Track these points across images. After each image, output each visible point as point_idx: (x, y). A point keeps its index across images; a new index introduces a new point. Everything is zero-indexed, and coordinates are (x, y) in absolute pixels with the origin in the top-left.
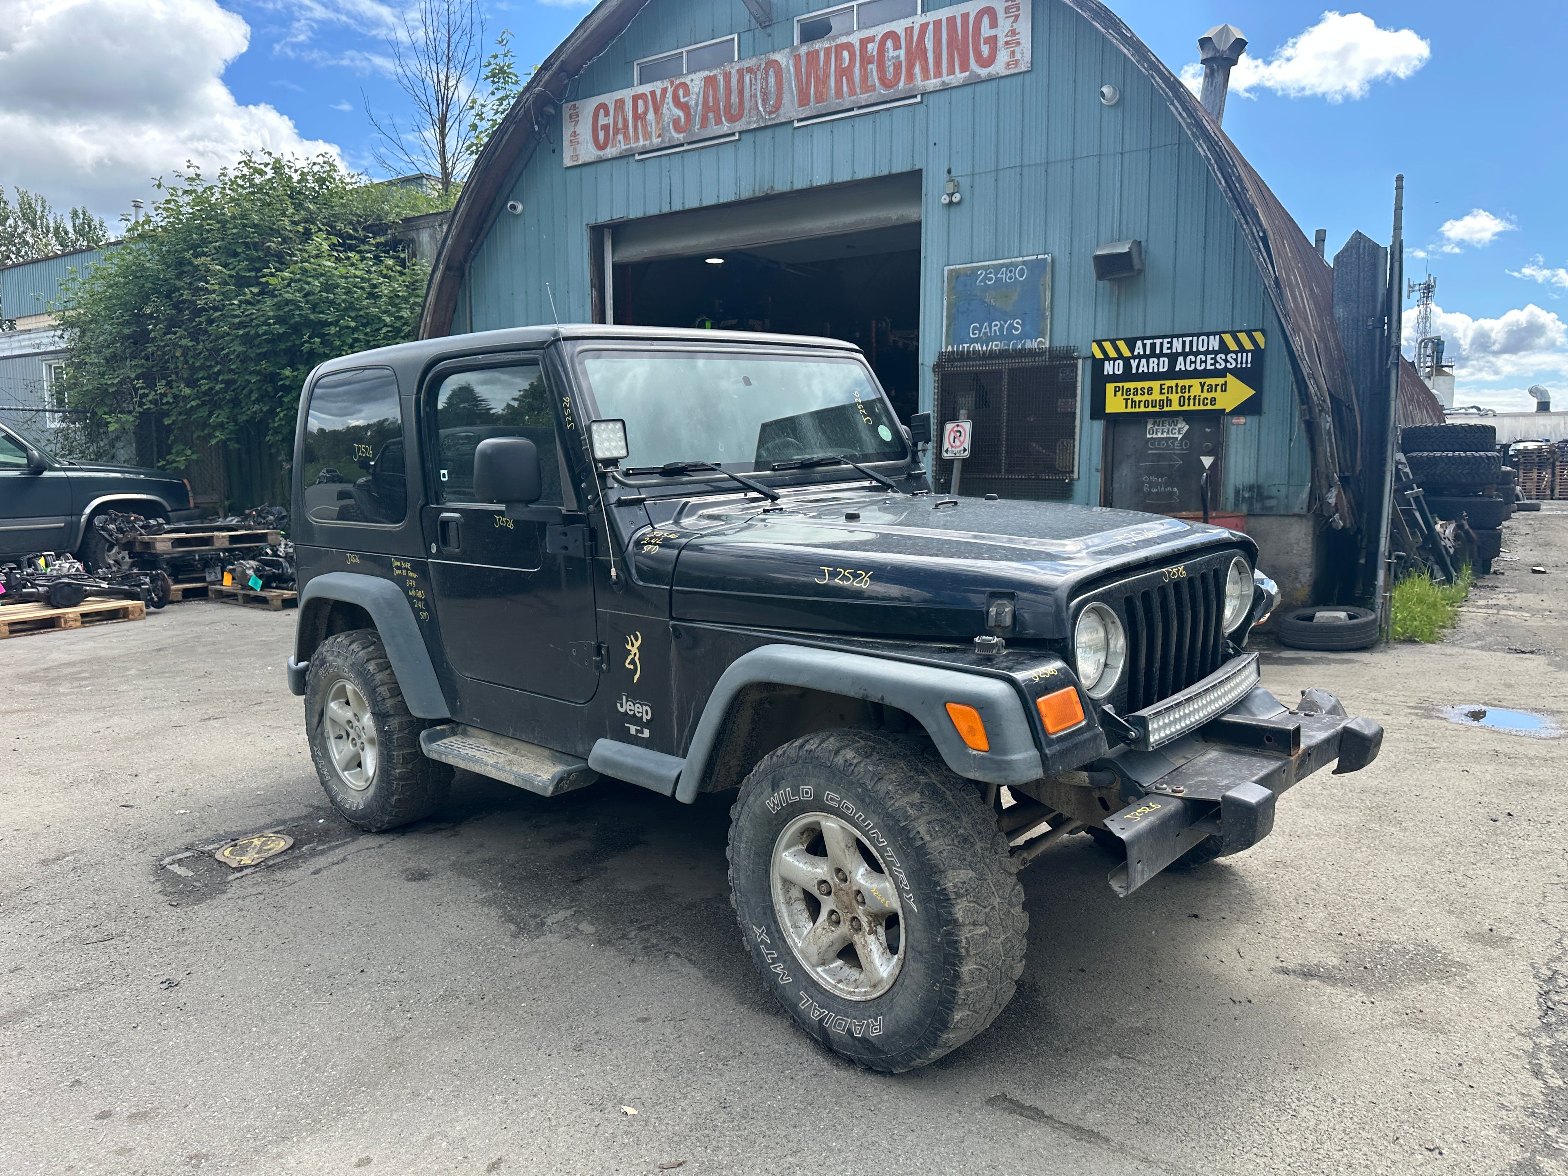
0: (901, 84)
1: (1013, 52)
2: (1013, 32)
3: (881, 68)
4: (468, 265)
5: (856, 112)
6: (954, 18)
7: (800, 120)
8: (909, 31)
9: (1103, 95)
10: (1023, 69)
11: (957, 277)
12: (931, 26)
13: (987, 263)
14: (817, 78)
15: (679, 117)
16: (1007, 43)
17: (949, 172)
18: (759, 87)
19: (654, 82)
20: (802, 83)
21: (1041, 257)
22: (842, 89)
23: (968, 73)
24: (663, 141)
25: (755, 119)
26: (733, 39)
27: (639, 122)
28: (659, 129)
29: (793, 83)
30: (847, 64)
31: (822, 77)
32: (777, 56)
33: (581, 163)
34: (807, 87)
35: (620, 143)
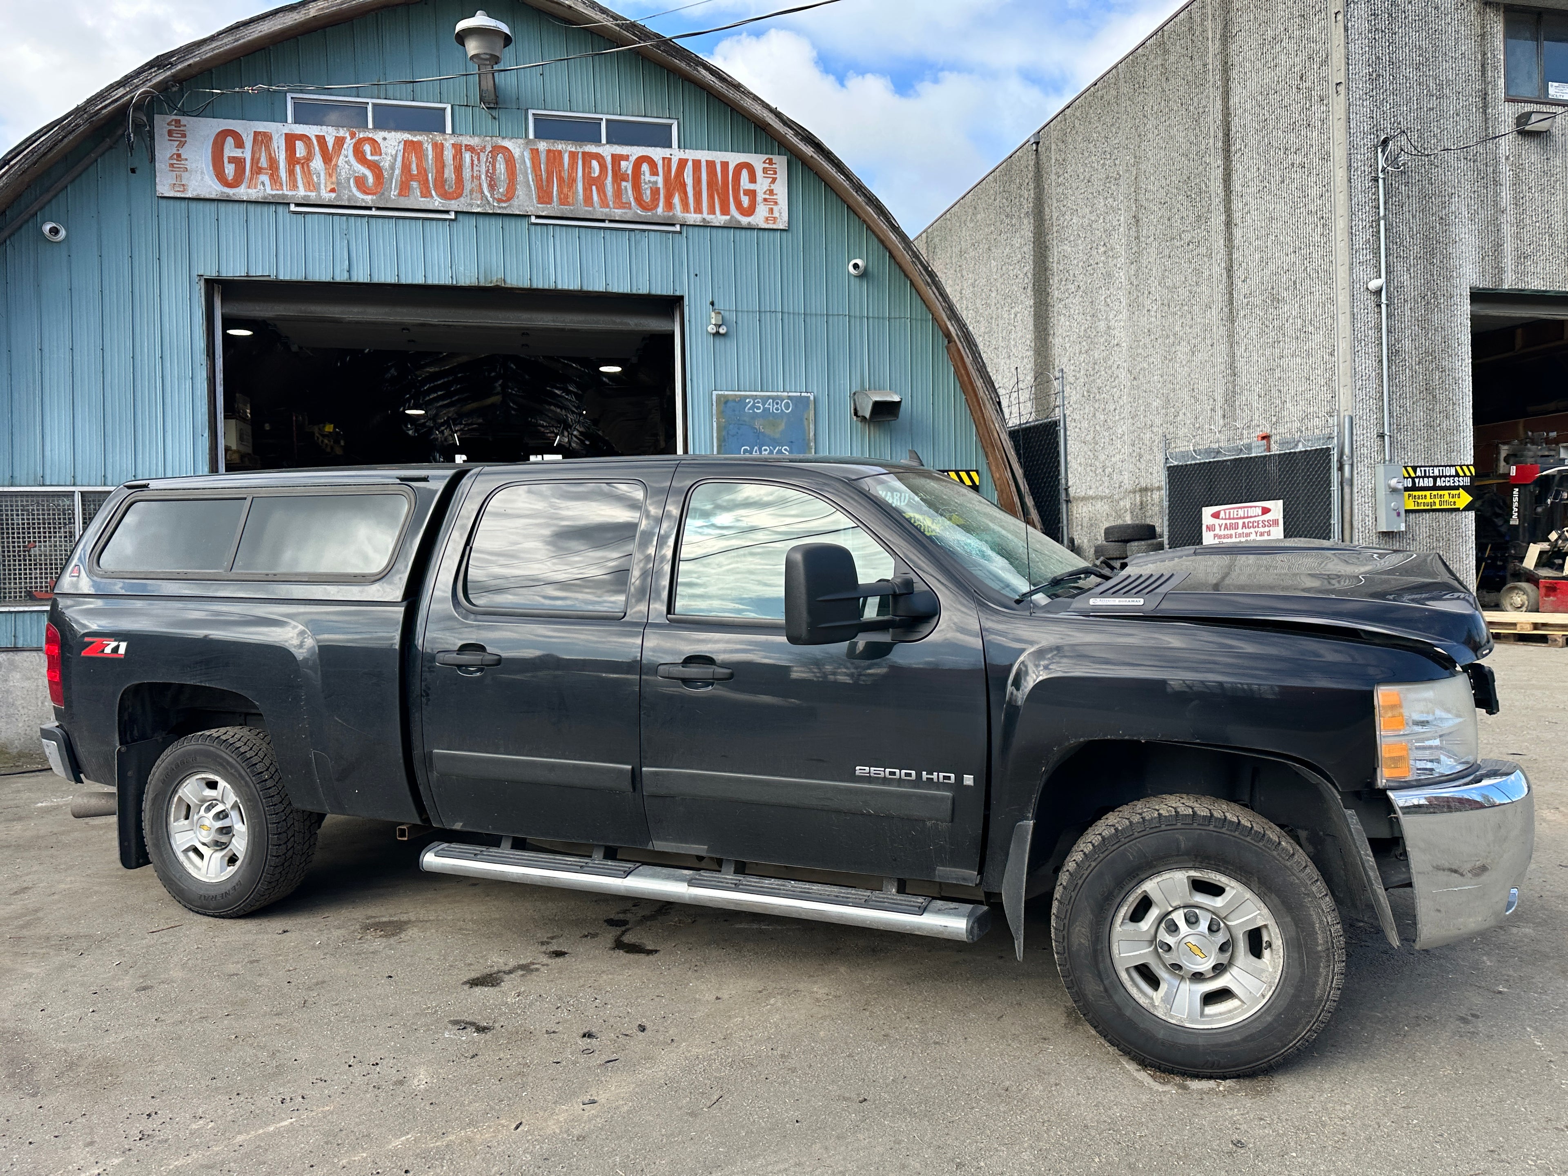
0: (660, 210)
1: (771, 210)
2: (771, 192)
3: (637, 186)
5: (607, 224)
6: (713, 162)
7: (538, 217)
8: (667, 161)
9: (856, 266)
10: (781, 227)
11: (726, 402)
12: (690, 164)
13: (755, 393)
14: (561, 179)
15: (365, 176)
16: (765, 200)
17: (712, 304)
18: (483, 169)
19: (321, 125)
20: (541, 180)
21: (803, 394)
22: (592, 199)
23: (728, 217)
24: (338, 197)
25: (479, 202)
26: (444, 109)
27: (298, 168)
28: (332, 183)
29: (530, 176)
30: (596, 175)
31: (566, 180)
32: (507, 143)
33: (187, 196)
34: (548, 186)
35: (264, 186)
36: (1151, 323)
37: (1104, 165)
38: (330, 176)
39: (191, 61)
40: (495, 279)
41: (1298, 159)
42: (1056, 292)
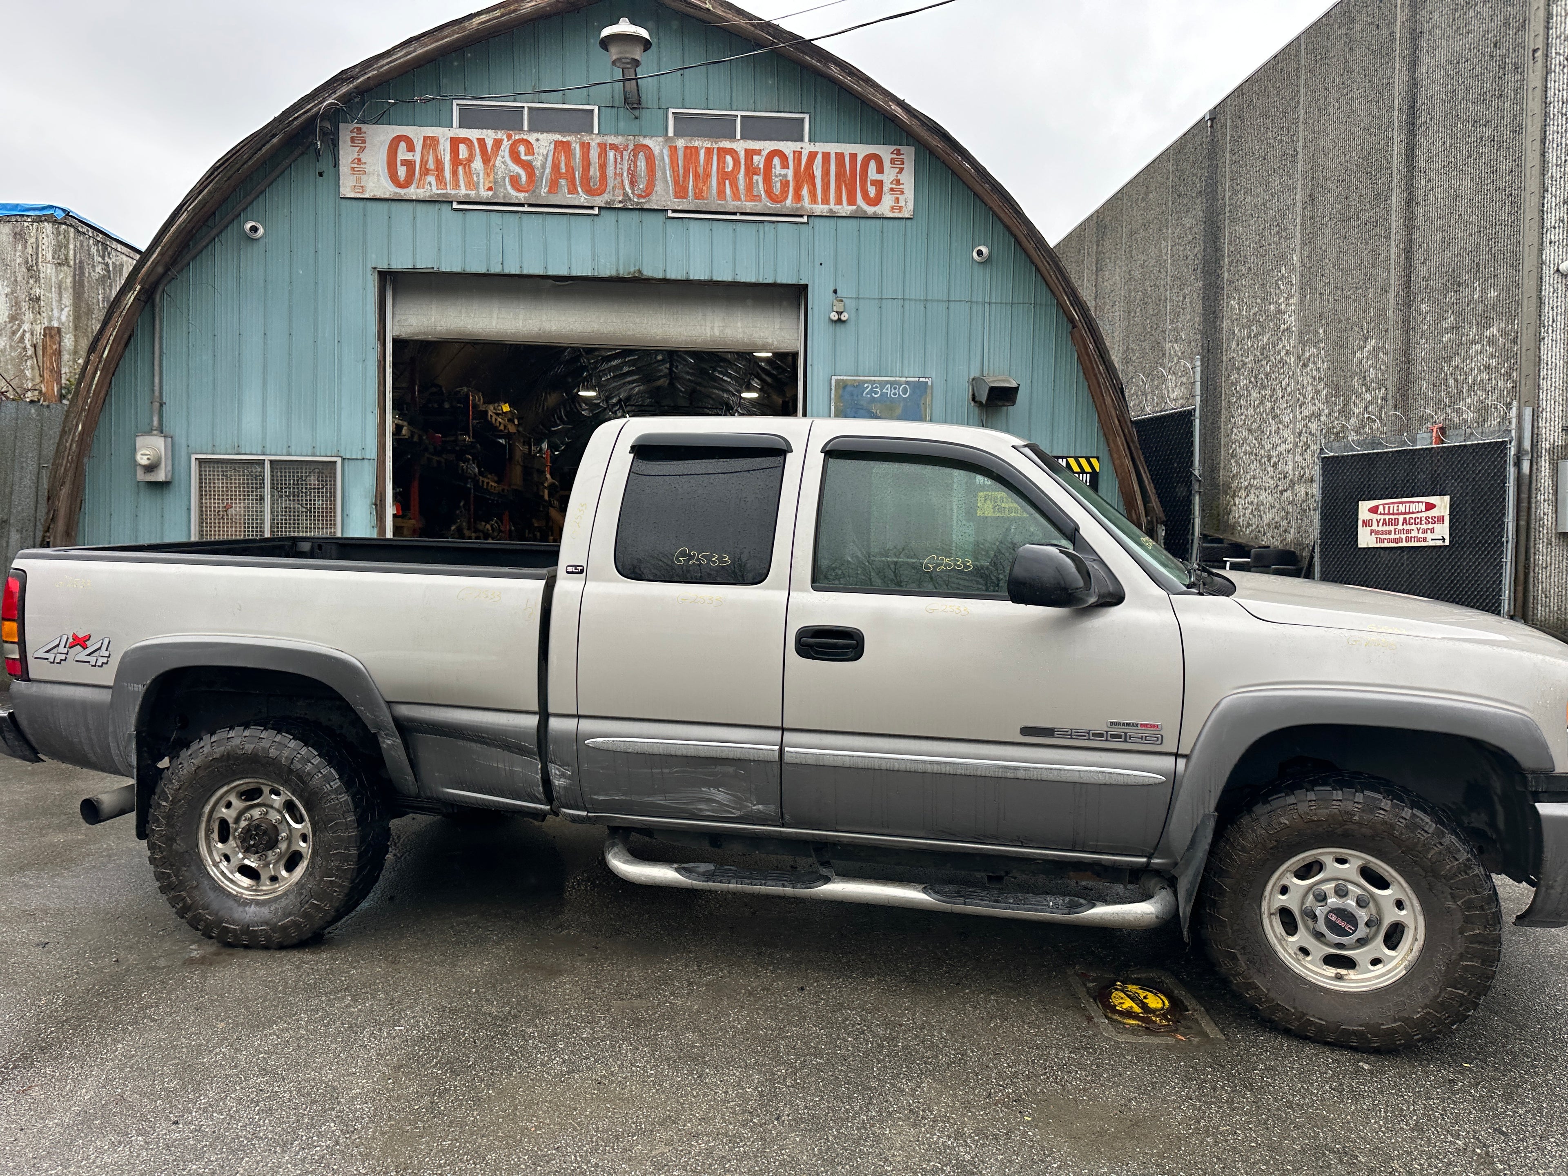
0: (789, 202)
1: (897, 200)
2: (898, 182)
3: (767, 180)
4: (161, 288)
5: (738, 216)
6: (842, 155)
7: (674, 211)
8: (798, 154)
9: (980, 253)
10: (907, 216)
11: (845, 387)
12: (820, 156)
13: (873, 378)
14: (696, 175)
15: (519, 175)
16: (892, 189)
17: (835, 292)
18: (626, 167)
19: (482, 129)
20: (678, 175)
21: (921, 379)
22: (725, 192)
23: (854, 207)
24: (495, 195)
25: (621, 198)
26: (592, 110)
27: (460, 168)
28: (490, 182)
29: (668, 172)
30: (730, 169)
31: (701, 175)
32: (647, 142)
33: (365, 196)
34: (684, 181)
35: (431, 186)
36: (1323, 307)
37: (1282, 141)
38: (488, 175)
39: (370, 75)
40: (632, 270)
41: (1488, 132)
42: (1226, 274)
